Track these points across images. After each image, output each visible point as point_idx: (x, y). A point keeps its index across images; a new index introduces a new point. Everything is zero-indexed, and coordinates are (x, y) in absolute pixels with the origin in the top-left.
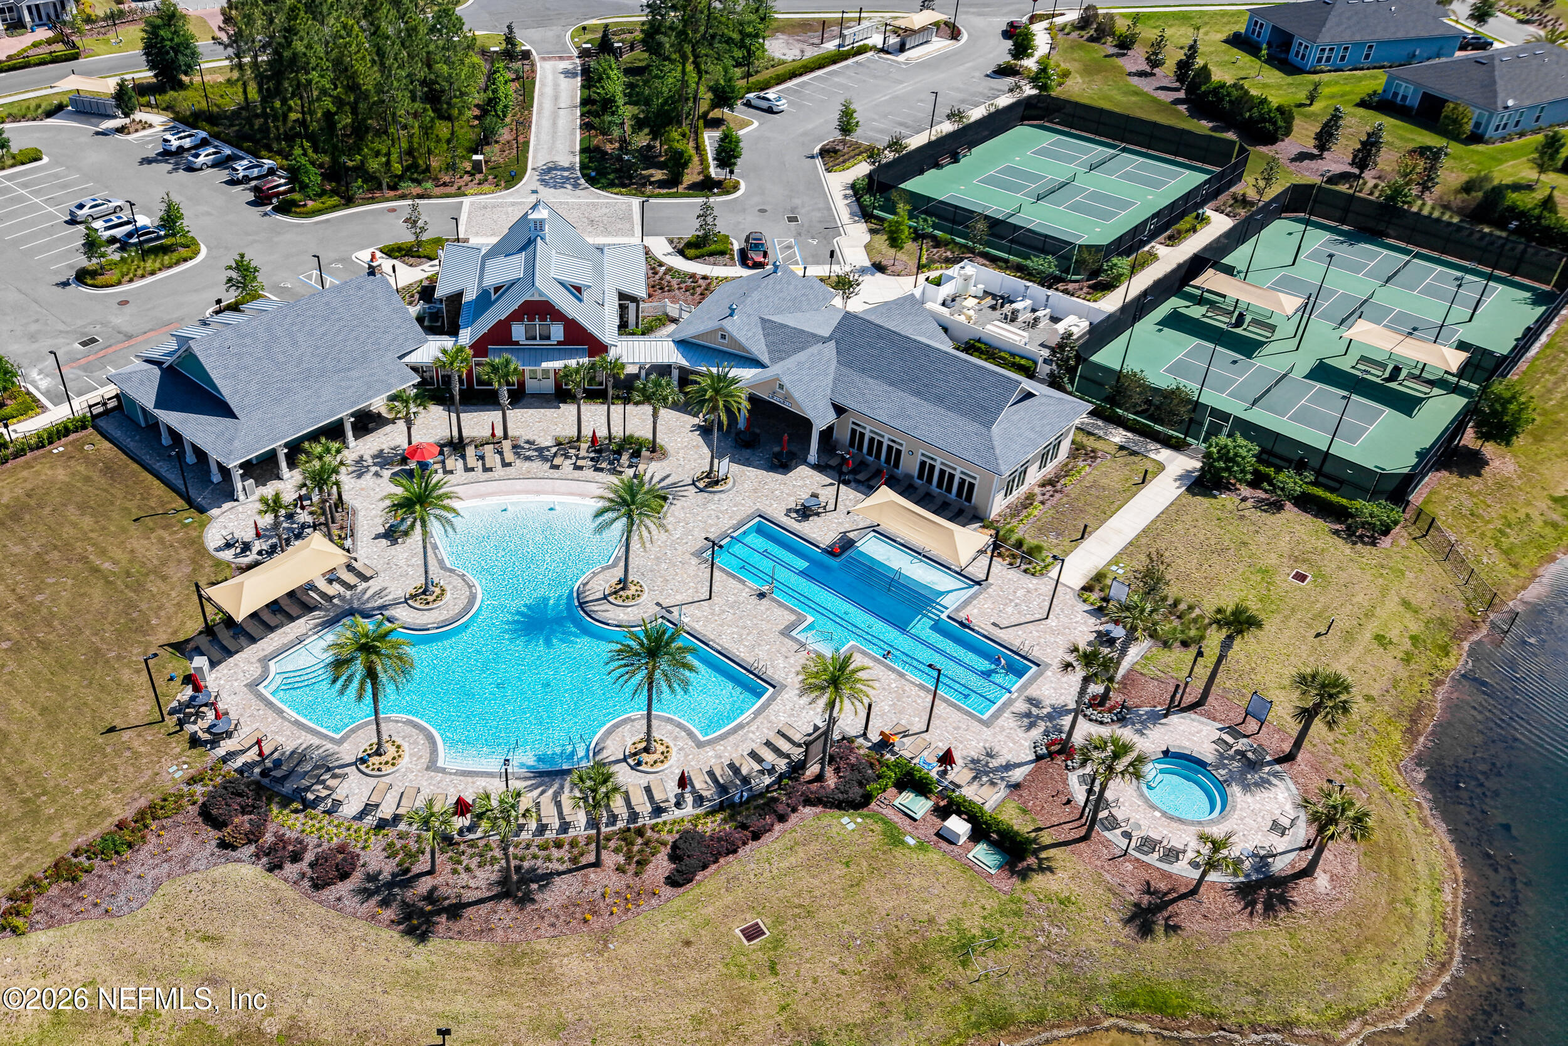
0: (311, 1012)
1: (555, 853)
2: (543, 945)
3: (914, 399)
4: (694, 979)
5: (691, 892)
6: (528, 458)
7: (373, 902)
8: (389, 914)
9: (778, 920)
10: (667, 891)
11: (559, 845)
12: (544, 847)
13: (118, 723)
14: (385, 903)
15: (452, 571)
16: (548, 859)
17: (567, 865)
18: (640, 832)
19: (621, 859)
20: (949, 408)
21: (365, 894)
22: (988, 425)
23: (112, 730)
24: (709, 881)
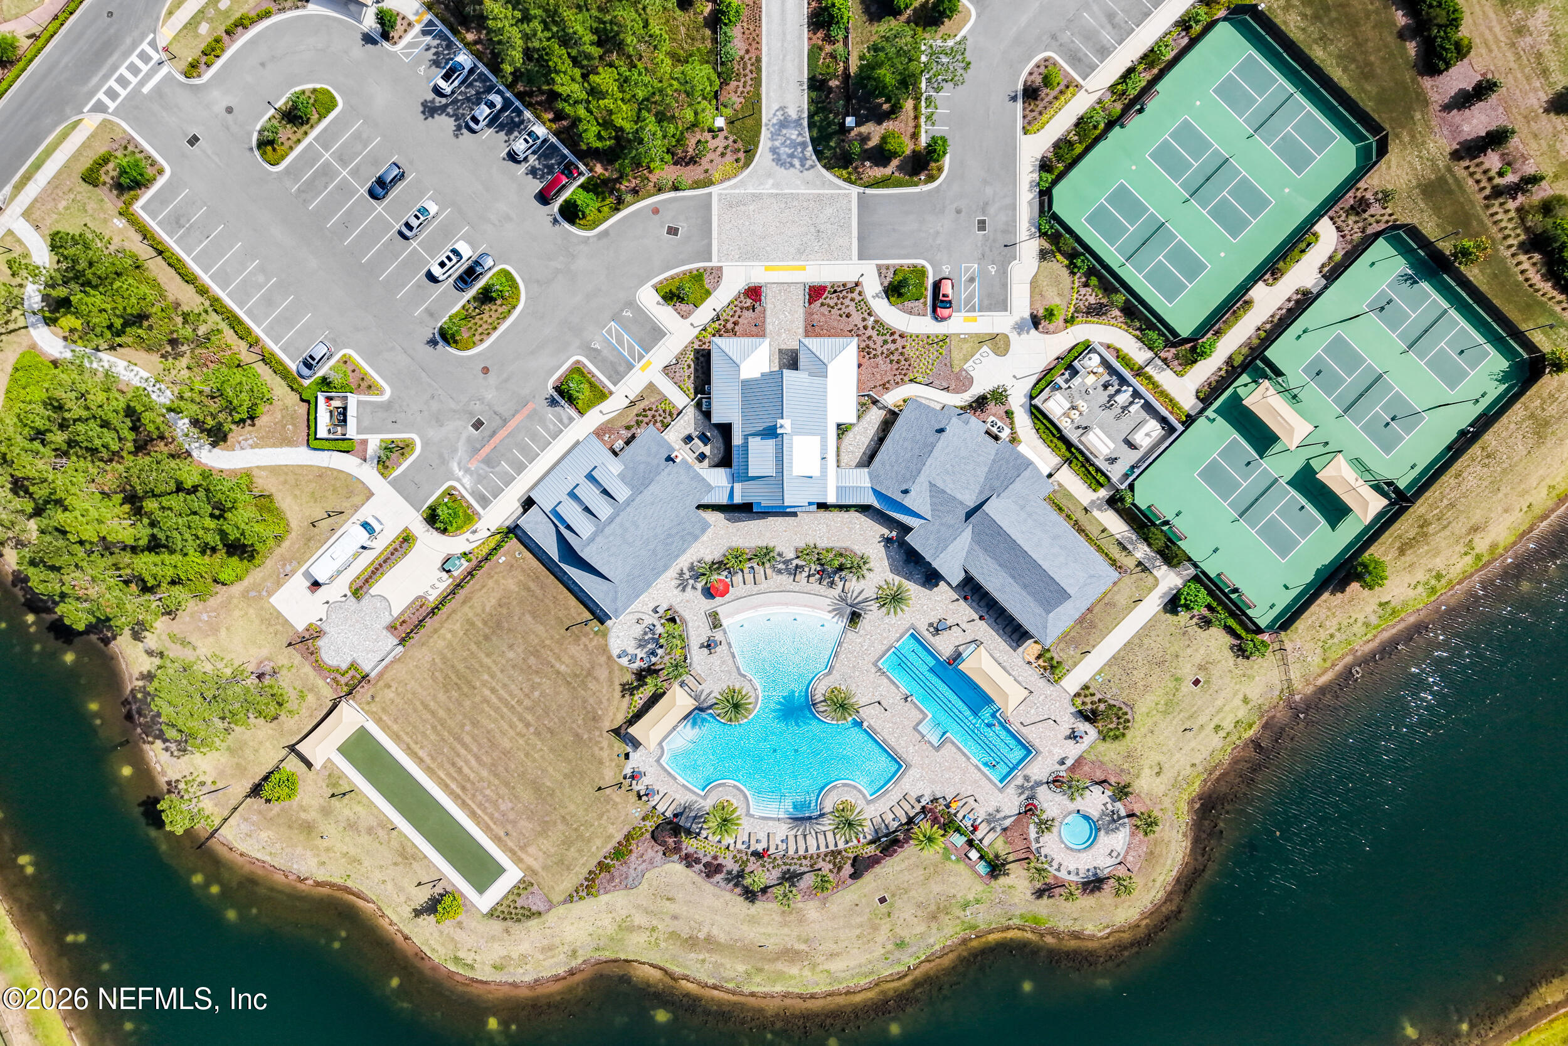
0: (715, 931)
1: (804, 862)
2: (800, 905)
3: (1012, 581)
4: (859, 920)
5: (860, 882)
6: (780, 572)
7: (731, 885)
8: (738, 890)
9: (893, 895)
10: (850, 881)
11: (805, 858)
12: (799, 859)
13: (603, 785)
14: (736, 885)
15: (744, 676)
16: (801, 865)
17: (809, 869)
18: (840, 852)
19: (831, 866)
20: (1029, 593)
21: (728, 880)
22: (1048, 612)
23: (600, 789)
24: (868, 877)
